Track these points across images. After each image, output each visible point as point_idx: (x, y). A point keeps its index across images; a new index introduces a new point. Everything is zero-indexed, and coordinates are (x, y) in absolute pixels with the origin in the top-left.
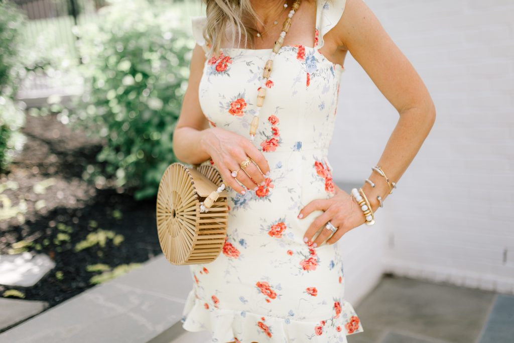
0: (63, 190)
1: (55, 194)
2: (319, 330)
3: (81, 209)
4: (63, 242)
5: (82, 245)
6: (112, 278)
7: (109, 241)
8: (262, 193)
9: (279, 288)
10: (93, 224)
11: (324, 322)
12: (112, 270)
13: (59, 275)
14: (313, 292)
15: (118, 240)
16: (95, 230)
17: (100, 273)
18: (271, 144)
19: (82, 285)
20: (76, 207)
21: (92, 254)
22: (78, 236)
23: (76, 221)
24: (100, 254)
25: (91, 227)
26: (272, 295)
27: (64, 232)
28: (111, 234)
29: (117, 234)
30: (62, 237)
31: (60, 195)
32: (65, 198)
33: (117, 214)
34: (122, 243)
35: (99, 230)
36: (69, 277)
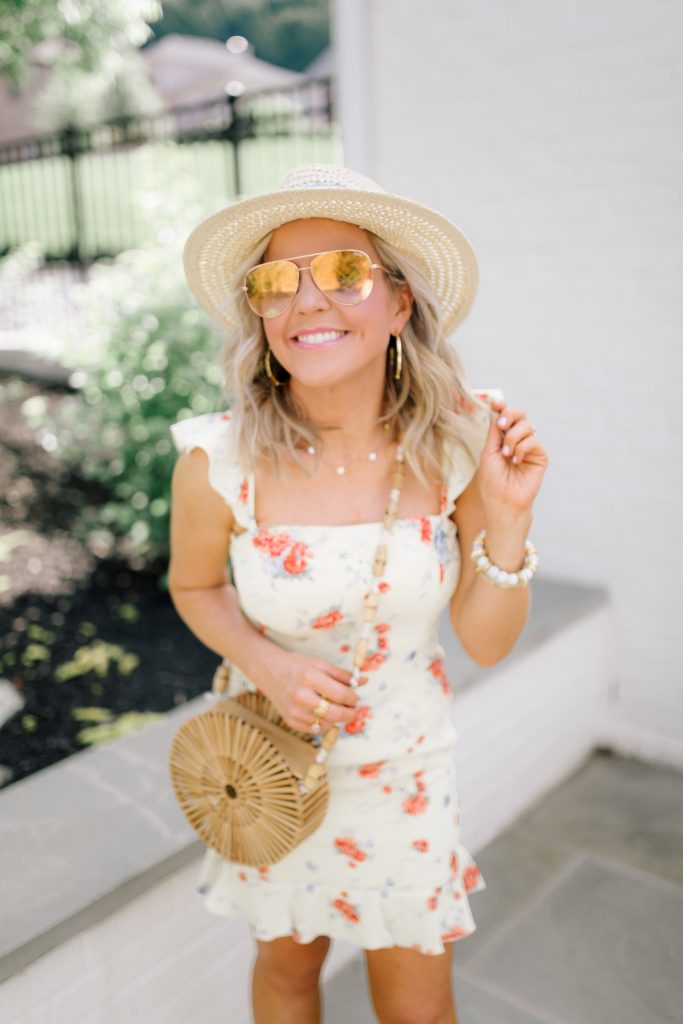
0: (39, 556)
1: (25, 561)
2: (433, 903)
3: (69, 598)
4: (37, 662)
5: (68, 671)
6: (112, 737)
7: (113, 665)
8: (353, 728)
9: (370, 844)
10: (88, 629)
11: (439, 890)
12: (113, 721)
13: (30, 723)
14: (422, 846)
15: (128, 663)
16: (89, 642)
17: (93, 724)
18: (372, 660)
19: (64, 743)
20: (59, 591)
21: (84, 688)
22: (62, 652)
23: (58, 619)
24: (97, 690)
25: (82, 636)
26: (359, 856)
27: (39, 643)
28: (115, 651)
29: (128, 650)
30: (36, 652)
31: (35, 566)
32: (42, 574)
33: (129, 613)
34: (135, 671)
35: (97, 641)
36: (45, 727)
